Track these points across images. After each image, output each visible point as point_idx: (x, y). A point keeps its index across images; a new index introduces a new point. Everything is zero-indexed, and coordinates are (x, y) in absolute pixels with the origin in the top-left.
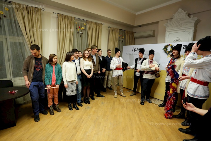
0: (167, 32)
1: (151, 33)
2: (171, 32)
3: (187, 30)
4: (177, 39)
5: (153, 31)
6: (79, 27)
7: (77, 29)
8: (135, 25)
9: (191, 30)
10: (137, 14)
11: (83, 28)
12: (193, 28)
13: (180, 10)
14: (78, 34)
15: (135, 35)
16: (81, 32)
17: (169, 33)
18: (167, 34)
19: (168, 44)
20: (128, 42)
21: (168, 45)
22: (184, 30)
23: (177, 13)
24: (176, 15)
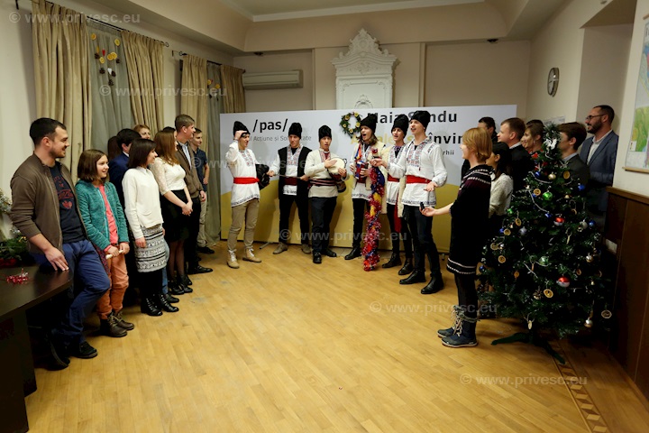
0: (340, 79)
1: (294, 78)
2: (348, 82)
3: (380, 81)
4: (363, 100)
5: (298, 72)
6: (104, 52)
7: (97, 56)
8: (245, 50)
9: (387, 81)
10: (254, 21)
11: (114, 55)
12: (391, 78)
13: (363, 32)
14: (101, 77)
15: (247, 80)
16: (110, 70)
17: (344, 82)
18: (340, 84)
19: (351, 111)
20: (230, 103)
21: (350, 115)
22: (375, 81)
23: (357, 38)
24: (356, 43)
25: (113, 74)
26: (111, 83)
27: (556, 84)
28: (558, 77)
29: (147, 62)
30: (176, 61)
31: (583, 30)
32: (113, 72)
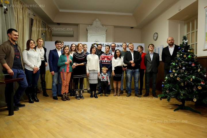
0: (89, 34)
1: (71, 33)
2: (91, 35)
3: (102, 35)
4: (97, 41)
8: (54, 22)
9: (104, 35)
10: (60, 11)
12: (106, 35)
15: (54, 32)
16: (5, 7)
17: (90, 35)
18: (89, 35)
21: (94, 44)
22: (100, 35)
23: (95, 21)
24: (94, 23)
25: (7, 9)
26: (5, 13)
27: (157, 37)
28: (158, 35)
29: (21, 11)
30: (30, 18)
31: (168, 20)
32: (6, 9)
